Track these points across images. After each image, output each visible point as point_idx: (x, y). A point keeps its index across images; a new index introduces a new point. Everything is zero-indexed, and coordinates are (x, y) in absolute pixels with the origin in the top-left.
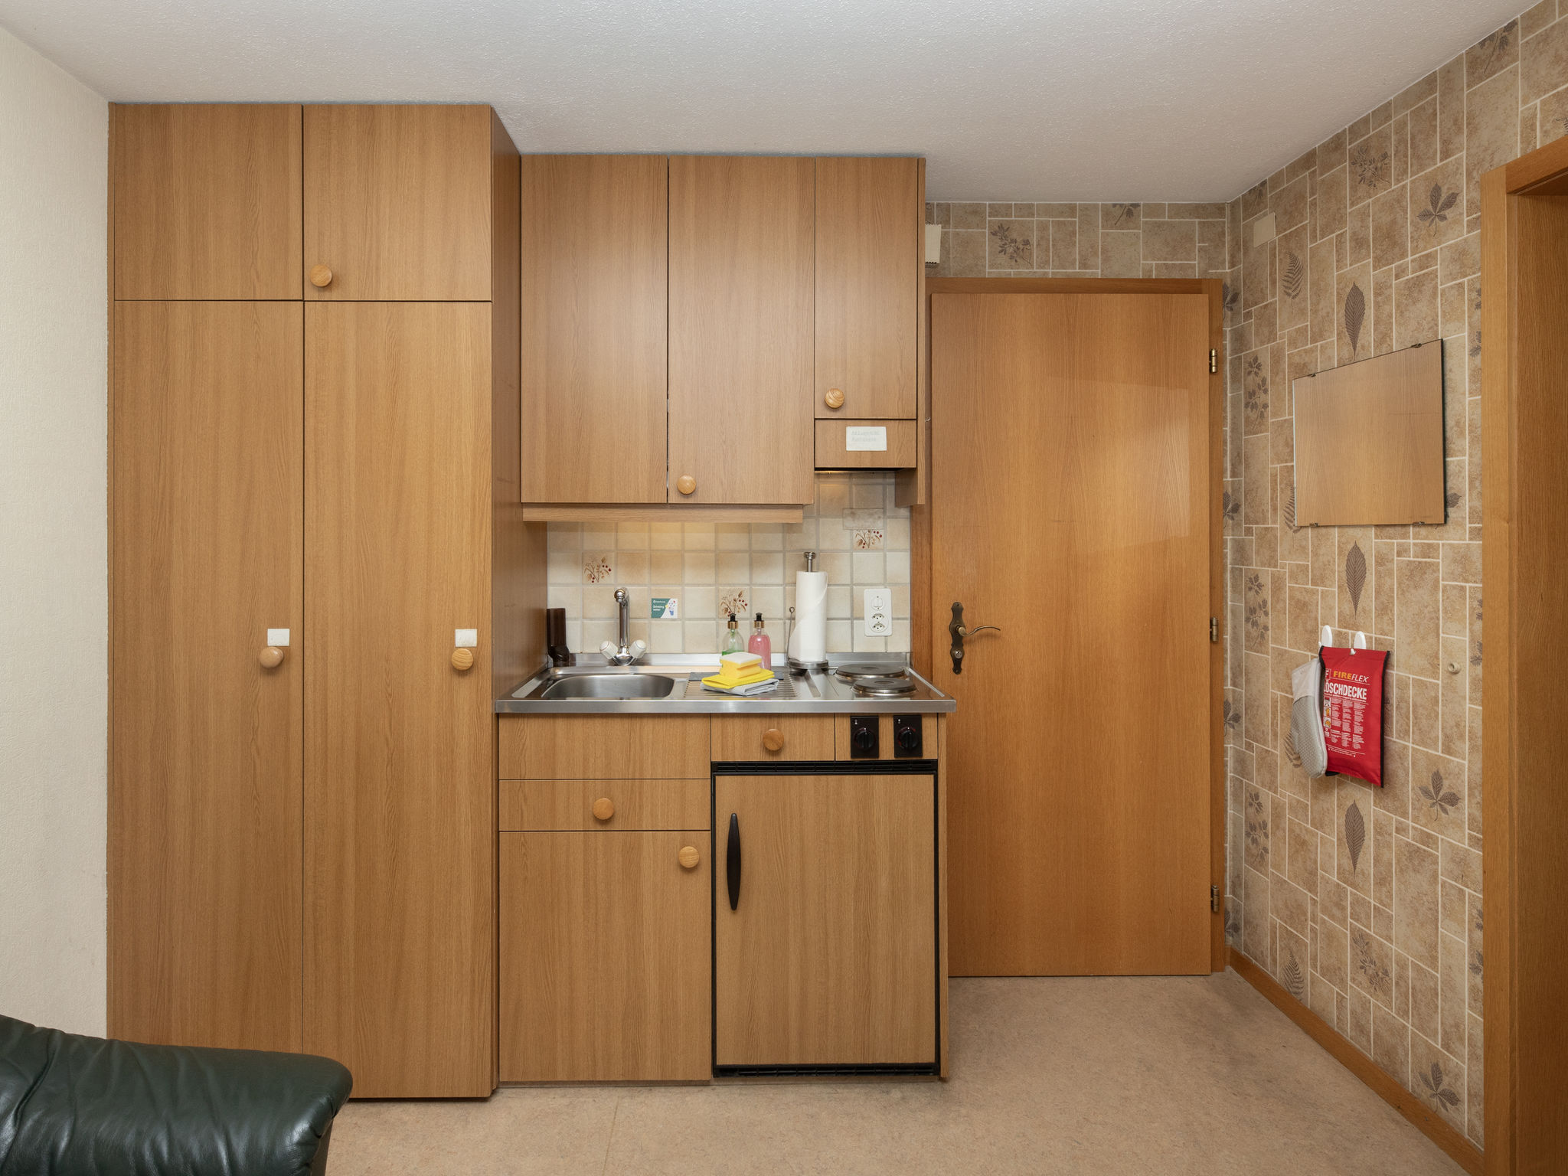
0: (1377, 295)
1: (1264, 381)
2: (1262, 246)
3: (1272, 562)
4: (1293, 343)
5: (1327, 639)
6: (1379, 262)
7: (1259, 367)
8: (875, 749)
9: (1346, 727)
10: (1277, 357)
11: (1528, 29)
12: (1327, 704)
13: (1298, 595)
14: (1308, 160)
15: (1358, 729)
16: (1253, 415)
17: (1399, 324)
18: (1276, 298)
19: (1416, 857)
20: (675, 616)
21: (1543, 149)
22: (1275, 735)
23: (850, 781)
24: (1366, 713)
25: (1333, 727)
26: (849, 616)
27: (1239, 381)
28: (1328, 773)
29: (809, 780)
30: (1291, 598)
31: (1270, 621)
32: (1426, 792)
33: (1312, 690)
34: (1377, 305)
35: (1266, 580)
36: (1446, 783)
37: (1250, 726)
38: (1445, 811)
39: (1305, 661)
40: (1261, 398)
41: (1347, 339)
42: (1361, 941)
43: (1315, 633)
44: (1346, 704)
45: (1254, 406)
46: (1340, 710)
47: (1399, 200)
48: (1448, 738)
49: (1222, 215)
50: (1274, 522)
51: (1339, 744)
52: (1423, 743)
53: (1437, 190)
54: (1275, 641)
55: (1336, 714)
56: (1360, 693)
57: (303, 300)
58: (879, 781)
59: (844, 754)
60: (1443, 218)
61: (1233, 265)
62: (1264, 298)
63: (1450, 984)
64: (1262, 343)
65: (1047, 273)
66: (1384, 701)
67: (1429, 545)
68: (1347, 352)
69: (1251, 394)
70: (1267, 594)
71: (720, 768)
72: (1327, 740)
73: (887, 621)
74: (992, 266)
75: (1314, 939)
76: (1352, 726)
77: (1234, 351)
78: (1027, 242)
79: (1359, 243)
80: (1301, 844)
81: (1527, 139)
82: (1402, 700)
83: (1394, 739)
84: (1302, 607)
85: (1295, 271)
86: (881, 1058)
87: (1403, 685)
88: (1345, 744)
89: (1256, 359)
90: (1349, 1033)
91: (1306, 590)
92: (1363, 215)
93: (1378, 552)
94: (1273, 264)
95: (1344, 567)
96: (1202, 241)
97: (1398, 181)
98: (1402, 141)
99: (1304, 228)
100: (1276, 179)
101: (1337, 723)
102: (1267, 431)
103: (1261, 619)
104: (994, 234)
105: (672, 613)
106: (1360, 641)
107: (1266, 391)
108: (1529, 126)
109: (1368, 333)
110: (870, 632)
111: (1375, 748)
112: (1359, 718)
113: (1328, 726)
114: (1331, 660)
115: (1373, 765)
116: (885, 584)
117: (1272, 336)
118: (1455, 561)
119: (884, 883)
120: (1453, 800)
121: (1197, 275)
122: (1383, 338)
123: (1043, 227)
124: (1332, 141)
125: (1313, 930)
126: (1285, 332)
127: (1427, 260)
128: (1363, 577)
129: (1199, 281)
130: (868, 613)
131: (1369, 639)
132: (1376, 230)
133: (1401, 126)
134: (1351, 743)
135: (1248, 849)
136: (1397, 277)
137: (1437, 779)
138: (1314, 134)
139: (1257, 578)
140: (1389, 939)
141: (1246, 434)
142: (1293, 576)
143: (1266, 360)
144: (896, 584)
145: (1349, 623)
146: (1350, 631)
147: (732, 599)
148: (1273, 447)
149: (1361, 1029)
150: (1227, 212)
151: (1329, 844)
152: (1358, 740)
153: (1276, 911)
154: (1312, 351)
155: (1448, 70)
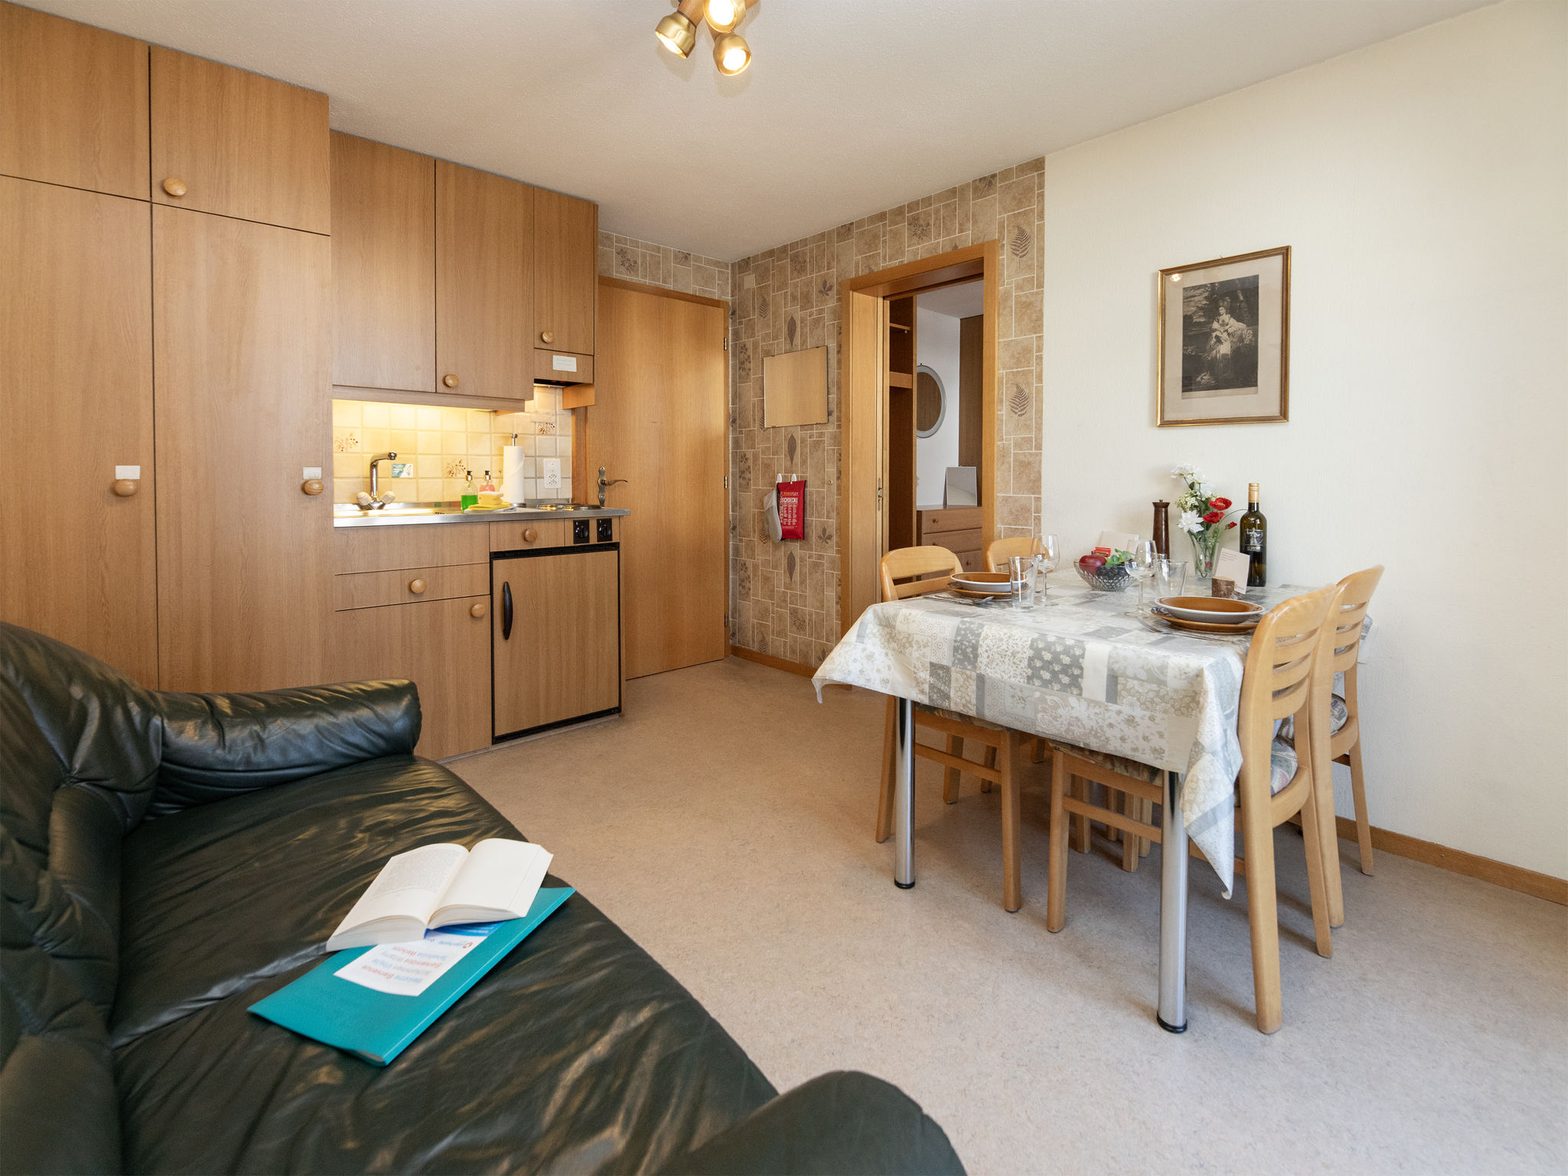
0: (801, 323)
1: (749, 357)
2: (749, 289)
3: (753, 447)
4: (763, 340)
5: (780, 480)
6: (803, 308)
7: (746, 349)
8: (587, 539)
9: (790, 516)
10: (755, 346)
11: (857, 228)
12: (781, 508)
13: (765, 461)
14: (771, 253)
15: (795, 516)
16: (743, 374)
17: (810, 337)
18: (755, 316)
19: (816, 566)
20: (412, 476)
21: (862, 276)
22: (754, 531)
23: (573, 558)
24: (798, 508)
25: (784, 518)
26: (534, 476)
27: (736, 356)
28: (782, 539)
29: (549, 559)
30: (763, 463)
31: (752, 476)
32: (820, 538)
33: (775, 503)
34: (802, 328)
35: (750, 456)
36: (827, 531)
37: (741, 531)
38: (827, 543)
39: (770, 491)
40: (747, 365)
41: (788, 341)
42: (794, 612)
43: (775, 477)
44: (790, 506)
45: (744, 369)
46: (787, 509)
47: (811, 282)
48: (828, 512)
49: (727, 269)
50: (754, 427)
51: (787, 525)
52: (819, 517)
53: (825, 282)
54: (754, 485)
55: (785, 512)
56: (795, 500)
57: (151, 203)
58: (589, 556)
59: (570, 542)
60: (827, 295)
61: (732, 296)
62: (749, 316)
63: (828, 614)
64: (748, 338)
65: (645, 282)
66: (804, 502)
67: (822, 433)
68: (788, 347)
69: (742, 363)
70: (750, 463)
71: (496, 556)
72: (782, 524)
73: (558, 479)
74: (617, 272)
75: (773, 623)
76: (792, 515)
77: (733, 340)
78: (635, 262)
79: (794, 298)
80: (767, 579)
81: (857, 271)
82: (811, 500)
83: (808, 518)
84: (767, 466)
85: (764, 306)
86: (591, 711)
87: (811, 494)
88: (789, 524)
89: (745, 346)
90: (789, 657)
91: (769, 458)
92: (796, 286)
93: (801, 437)
94: (753, 299)
95: (787, 446)
96: (719, 280)
97: (810, 274)
98: (812, 257)
99: (769, 285)
100: (756, 258)
101: (786, 516)
102: (750, 382)
103: (747, 475)
104: (618, 254)
105: (409, 474)
106: (794, 478)
107: (750, 362)
108: (857, 266)
109: (798, 340)
110: (546, 486)
111: (801, 526)
112: (795, 511)
113: (782, 518)
114: (782, 489)
115: (799, 530)
116: (556, 457)
117: (753, 335)
118: (831, 438)
119: (592, 613)
120: (830, 537)
121: (716, 298)
122: (804, 343)
123: (644, 256)
124: (782, 247)
125: (773, 617)
126: (759, 334)
127: (821, 311)
128: (795, 449)
129: (719, 301)
130: (546, 475)
131: (797, 477)
132: (801, 293)
133: (812, 250)
134: (792, 523)
135: (740, 591)
136: (810, 316)
137: (824, 530)
138: (775, 242)
139: (745, 455)
140: (805, 606)
141: (740, 383)
142: (764, 453)
143: (750, 346)
144: (563, 456)
145: (789, 471)
146: (789, 475)
147: (454, 465)
148: (753, 390)
149: (793, 652)
150: (730, 268)
151: (780, 577)
152: (794, 521)
153: (755, 617)
154: (772, 344)
155: (829, 233)
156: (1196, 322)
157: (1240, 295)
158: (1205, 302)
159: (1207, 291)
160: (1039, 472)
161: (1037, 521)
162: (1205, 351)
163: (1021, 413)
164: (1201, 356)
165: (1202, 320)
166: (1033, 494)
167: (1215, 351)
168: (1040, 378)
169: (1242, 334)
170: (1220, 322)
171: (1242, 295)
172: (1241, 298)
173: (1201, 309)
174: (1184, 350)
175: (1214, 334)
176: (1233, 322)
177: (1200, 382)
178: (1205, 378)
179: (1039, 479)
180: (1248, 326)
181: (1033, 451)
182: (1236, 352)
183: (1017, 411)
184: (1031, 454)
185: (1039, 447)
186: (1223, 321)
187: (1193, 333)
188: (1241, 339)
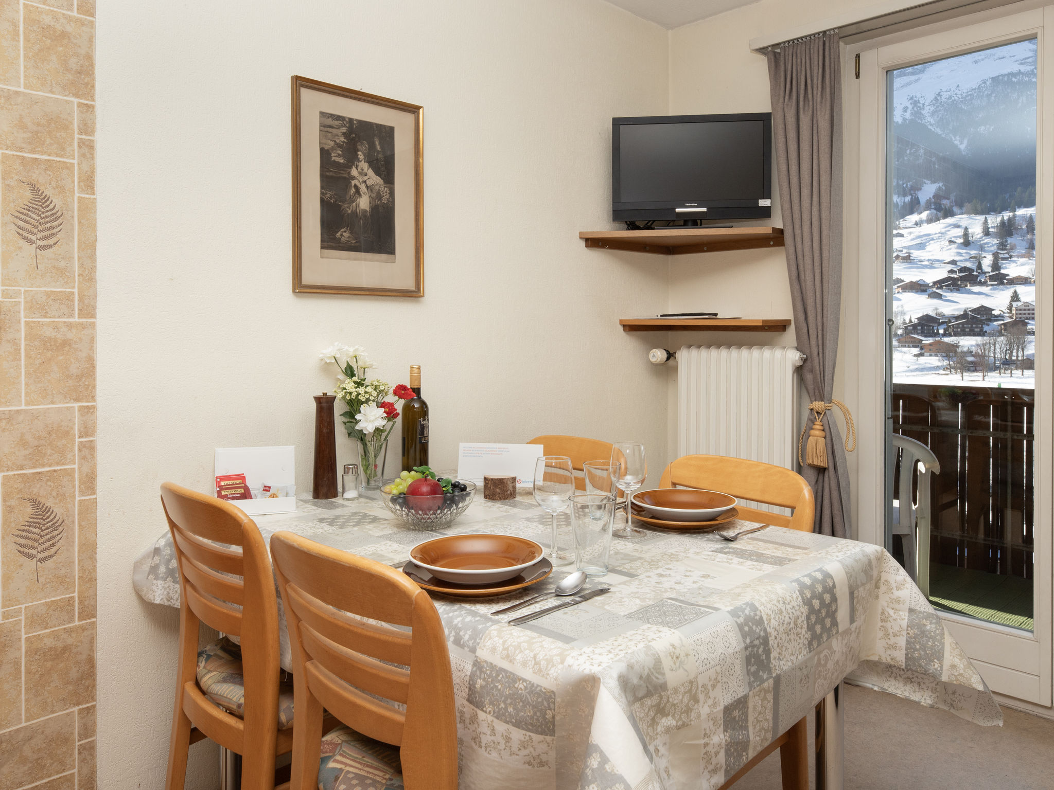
156: (334, 161)
157: (377, 143)
158: (342, 139)
159: (345, 126)
160: (91, 361)
161: (86, 452)
162: (344, 201)
163: (45, 243)
164: (341, 206)
165: (342, 161)
166: (77, 400)
167: (355, 204)
168: (89, 182)
169: (379, 190)
170: (359, 169)
171: (380, 144)
172: (378, 147)
173: (339, 146)
174: (322, 193)
175: (353, 182)
176: (371, 172)
177: (339, 239)
178: (344, 235)
179: (89, 371)
180: (385, 183)
181: (76, 319)
182: (374, 208)
183: (34, 238)
184: (70, 326)
185: (89, 311)
186: (362, 169)
187: (331, 174)
188: (379, 196)
